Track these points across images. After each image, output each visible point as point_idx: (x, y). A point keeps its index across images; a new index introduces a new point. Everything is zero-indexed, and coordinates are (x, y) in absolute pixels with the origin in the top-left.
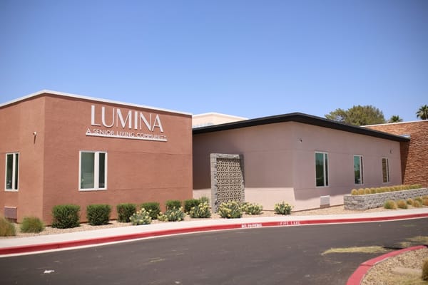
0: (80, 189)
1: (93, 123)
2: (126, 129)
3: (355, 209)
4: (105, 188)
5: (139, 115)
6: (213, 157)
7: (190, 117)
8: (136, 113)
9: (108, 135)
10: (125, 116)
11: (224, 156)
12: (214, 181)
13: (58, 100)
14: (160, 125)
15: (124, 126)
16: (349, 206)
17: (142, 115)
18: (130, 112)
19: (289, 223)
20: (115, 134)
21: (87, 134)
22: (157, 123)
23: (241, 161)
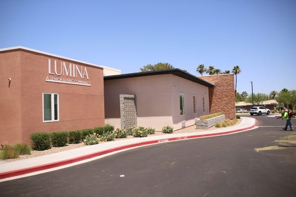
0: (44, 121)
1: (50, 73)
2: (68, 77)
3: (203, 128)
4: (58, 120)
5: (75, 67)
6: (122, 97)
7: (102, 69)
8: (74, 65)
9: (59, 82)
10: (68, 68)
11: (127, 96)
12: (122, 113)
13: (28, 54)
14: (87, 75)
15: (67, 75)
16: (199, 126)
17: (77, 67)
18: (71, 65)
19: (182, 138)
20: (63, 80)
21: (47, 80)
22: (85, 73)
23: (134, 99)
